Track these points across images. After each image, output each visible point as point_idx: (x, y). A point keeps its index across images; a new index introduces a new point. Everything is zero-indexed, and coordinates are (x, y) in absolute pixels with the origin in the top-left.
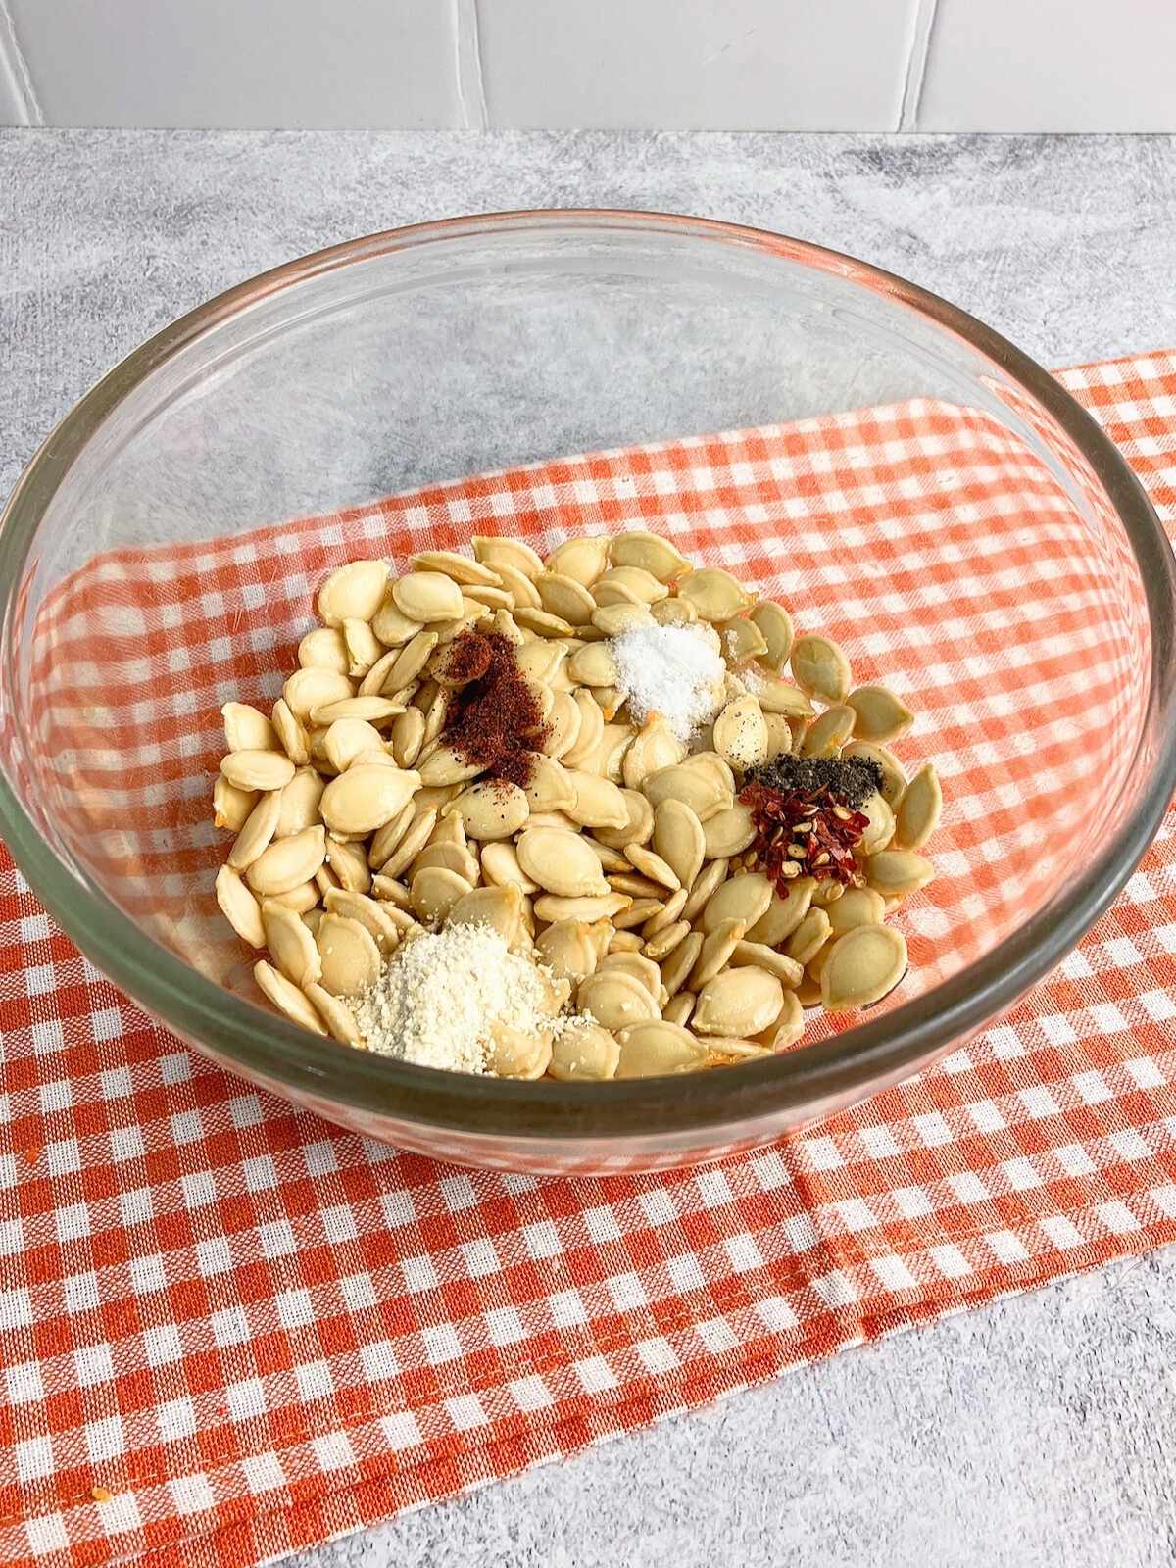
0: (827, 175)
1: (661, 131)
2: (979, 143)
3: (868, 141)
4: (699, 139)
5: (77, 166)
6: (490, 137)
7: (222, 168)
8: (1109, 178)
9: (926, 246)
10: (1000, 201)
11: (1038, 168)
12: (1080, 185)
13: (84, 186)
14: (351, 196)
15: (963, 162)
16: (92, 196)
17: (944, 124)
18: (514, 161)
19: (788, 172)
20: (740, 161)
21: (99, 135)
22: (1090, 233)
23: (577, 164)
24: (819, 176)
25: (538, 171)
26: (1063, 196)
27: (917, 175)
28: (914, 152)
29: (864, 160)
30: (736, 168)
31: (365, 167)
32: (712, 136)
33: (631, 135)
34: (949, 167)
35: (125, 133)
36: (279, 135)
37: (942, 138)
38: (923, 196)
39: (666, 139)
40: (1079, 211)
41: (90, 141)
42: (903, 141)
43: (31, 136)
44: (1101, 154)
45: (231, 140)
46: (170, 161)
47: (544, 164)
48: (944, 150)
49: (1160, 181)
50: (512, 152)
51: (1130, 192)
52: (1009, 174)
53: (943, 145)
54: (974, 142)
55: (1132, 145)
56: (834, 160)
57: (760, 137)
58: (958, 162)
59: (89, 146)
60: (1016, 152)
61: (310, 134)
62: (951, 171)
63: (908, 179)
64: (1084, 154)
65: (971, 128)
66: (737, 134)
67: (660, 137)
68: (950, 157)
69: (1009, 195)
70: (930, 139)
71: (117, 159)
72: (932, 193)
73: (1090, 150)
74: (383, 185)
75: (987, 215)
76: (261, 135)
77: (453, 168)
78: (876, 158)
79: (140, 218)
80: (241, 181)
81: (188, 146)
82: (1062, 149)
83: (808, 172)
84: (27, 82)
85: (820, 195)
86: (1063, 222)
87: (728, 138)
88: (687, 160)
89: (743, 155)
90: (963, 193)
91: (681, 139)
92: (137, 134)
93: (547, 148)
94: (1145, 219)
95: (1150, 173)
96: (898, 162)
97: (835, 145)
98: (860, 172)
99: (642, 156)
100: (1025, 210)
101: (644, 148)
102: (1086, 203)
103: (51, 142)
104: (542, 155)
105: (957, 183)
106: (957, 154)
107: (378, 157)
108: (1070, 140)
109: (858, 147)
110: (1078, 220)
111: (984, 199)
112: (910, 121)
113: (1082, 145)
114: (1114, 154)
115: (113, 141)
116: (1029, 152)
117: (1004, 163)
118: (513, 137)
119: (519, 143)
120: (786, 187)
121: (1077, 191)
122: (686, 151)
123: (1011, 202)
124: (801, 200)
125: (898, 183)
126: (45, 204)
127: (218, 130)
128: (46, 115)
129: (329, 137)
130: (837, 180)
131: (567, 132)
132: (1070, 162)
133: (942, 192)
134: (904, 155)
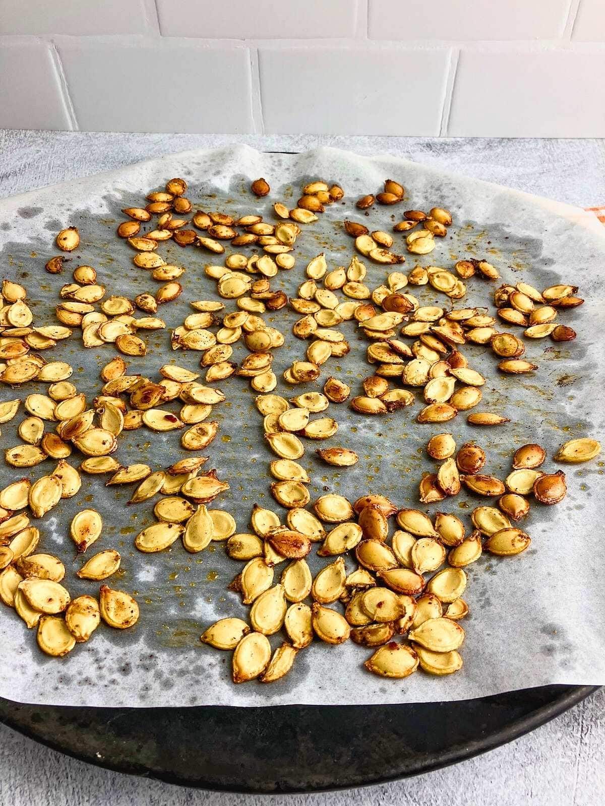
0: (407, 152)
1: (337, 135)
2: (474, 141)
3: (427, 140)
4: (353, 138)
5: (91, 145)
6: (265, 137)
7: (151, 146)
8: (530, 154)
10: (481, 162)
11: (499, 150)
12: (517, 156)
13: (94, 152)
15: (468, 148)
16: (96, 156)
17: (459, 133)
19: (391, 151)
20: (370, 147)
21: (101, 134)
22: (520, 174)
24: (404, 152)
26: (509, 160)
27: (447, 152)
28: (446, 144)
29: (424, 147)
30: (369, 149)
32: (359, 138)
33: (324, 137)
34: (461, 149)
35: (112, 134)
36: (176, 135)
37: (458, 139)
38: (449, 160)
39: (340, 138)
40: (515, 166)
41: (97, 136)
42: (442, 140)
43: (73, 134)
44: (527, 146)
45: (156, 137)
46: (130, 144)
48: (459, 144)
49: (552, 155)
50: (274, 142)
51: (539, 159)
52: (487, 152)
53: (458, 142)
54: (472, 141)
55: (541, 143)
56: (411, 146)
57: (380, 138)
58: (464, 148)
59: (97, 138)
60: (489, 145)
61: (189, 135)
62: (461, 151)
63: (442, 154)
64: (520, 146)
65: (470, 136)
66: (370, 137)
67: (337, 138)
68: (461, 146)
69: (486, 159)
70: (453, 139)
71: (109, 143)
72: (452, 159)
73: (522, 144)
75: (476, 167)
76: (169, 135)
78: (429, 146)
79: (116, 164)
81: (138, 139)
82: (510, 143)
84: (72, 110)
86: (509, 170)
87: (366, 138)
88: (348, 146)
89: (372, 144)
90: (466, 159)
91: (346, 138)
92: (117, 134)
93: (289, 141)
94: (545, 169)
95: (548, 152)
96: (438, 148)
97: (411, 141)
98: (422, 151)
99: (329, 144)
100: (492, 165)
102: (519, 163)
103: (81, 136)
105: (464, 155)
106: (464, 145)
108: (514, 140)
109: (422, 142)
110: (515, 170)
111: (475, 161)
112: (445, 131)
113: (519, 142)
114: (533, 145)
115: (107, 136)
116: (495, 144)
117: (485, 148)
118: (274, 137)
119: (277, 139)
121: (515, 159)
122: (348, 142)
123: (486, 162)
125: (439, 155)
126: (76, 158)
127: (150, 133)
128: (80, 126)
129: (197, 136)
130: (411, 154)
131: (298, 135)
132: (513, 148)
133: (456, 159)
134: (441, 145)
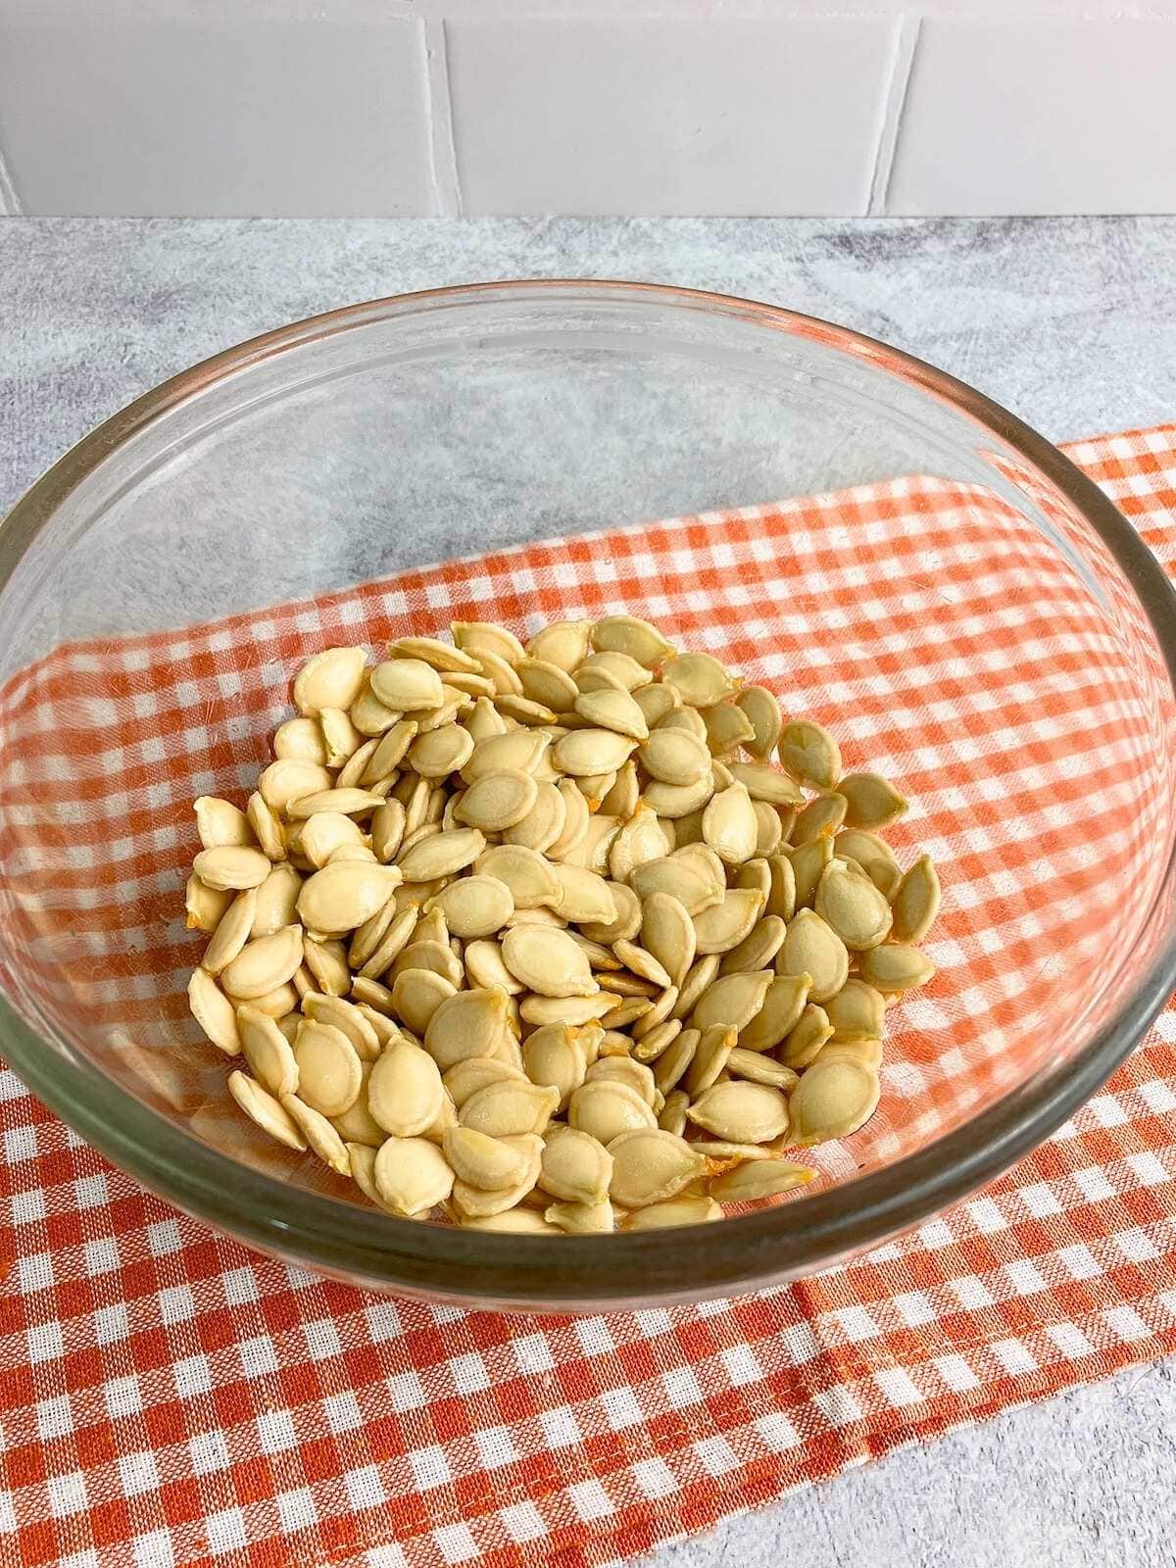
0: (797, 259)
1: (633, 217)
2: (948, 227)
3: (838, 226)
4: (670, 224)
5: (54, 255)
6: (464, 225)
7: (199, 256)
8: (1077, 260)
9: (898, 328)
10: (970, 284)
11: (1006, 251)
12: (1048, 267)
13: (61, 274)
14: (328, 282)
15: (933, 246)
16: (69, 284)
17: (912, 208)
18: (490, 246)
19: (759, 256)
20: (712, 246)
21: (75, 223)
22: (1060, 314)
23: (551, 249)
24: (790, 260)
25: (512, 256)
26: (1032, 278)
27: (888, 258)
28: (883, 236)
29: (834, 244)
30: (709, 253)
31: (341, 254)
32: (683, 223)
33: (602, 220)
34: (919, 250)
35: (102, 222)
36: (255, 222)
37: (911, 222)
38: (893, 280)
39: (639, 226)
40: (1048, 293)
41: (67, 229)
42: (873, 225)
43: (8, 225)
44: (1068, 237)
45: (207, 229)
46: (146, 249)
47: (518, 250)
48: (913, 234)
49: (1126, 261)
50: (486, 238)
51: (1098, 273)
52: (978, 257)
53: (912, 229)
54: (943, 225)
55: (1098, 228)
56: (805, 244)
57: (731, 223)
58: (927, 246)
59: (67, 234)
60: (983, 236)
61: (287, 222)
62: (920, 255)
63: (879, 263)
64: (1051, 237)
65: (938, 212)
66: (709, 219)
67: (633, 224)
68: (918, 241)
69: (980, 275)
70: (898, 224)
71: (95, 247)
72: (902, 276)
73: (1057, 233)
74: (359, 272)
75: (957, 297)
76: (238, 223)
77: (428, 254)
78: (846, 242)
79: (117, 306)
80: (218, 269)
81: (164, 235)
82: (1029, 232)
83: (779, 256)
84: (4, 170)
85: (793, 278)
86: (1032, 303)
87: (699, 224)
88: (660, 245)
89: (715, 240)
90: (933, 276)
91: (653, 225)
92: (115, 223)
93: (522, 234)
94: (1114, 300)
95: (1117, 254)
96: (868, 246)
97: (805, 230)
98: (831, 256)
99: (615, 241)
100: (995, 292)
101: (617, 234)
102: (1055, 284)
103: (28, 230)
104: (516, 241)
105: (927, 266)
106: (925, 238)
107: (354, 245)
108: (1037, 222)
109: (829, 232)
110: (1047, 302)
111: (955, 281)
112: (879, 206)
113: (1048, 228)
114: (1081, 235)
115: (90, 229)
116: (997, 235)
117: (973, 246)
118: (487, 224)
119: (494, 230)
120: (757, 271)
121: (1046, 273)
122: (658, 236)
123: (980, 284)
124: (773, 283)
125: (869, 267)
126: (22, 292)
127: (195, 218)
128: (23, 204)
129: (305, 225)
130: (808, 264)
131: (542, 219)
132: (1037, 245)
133: (912, 275)
134: (873, 239)
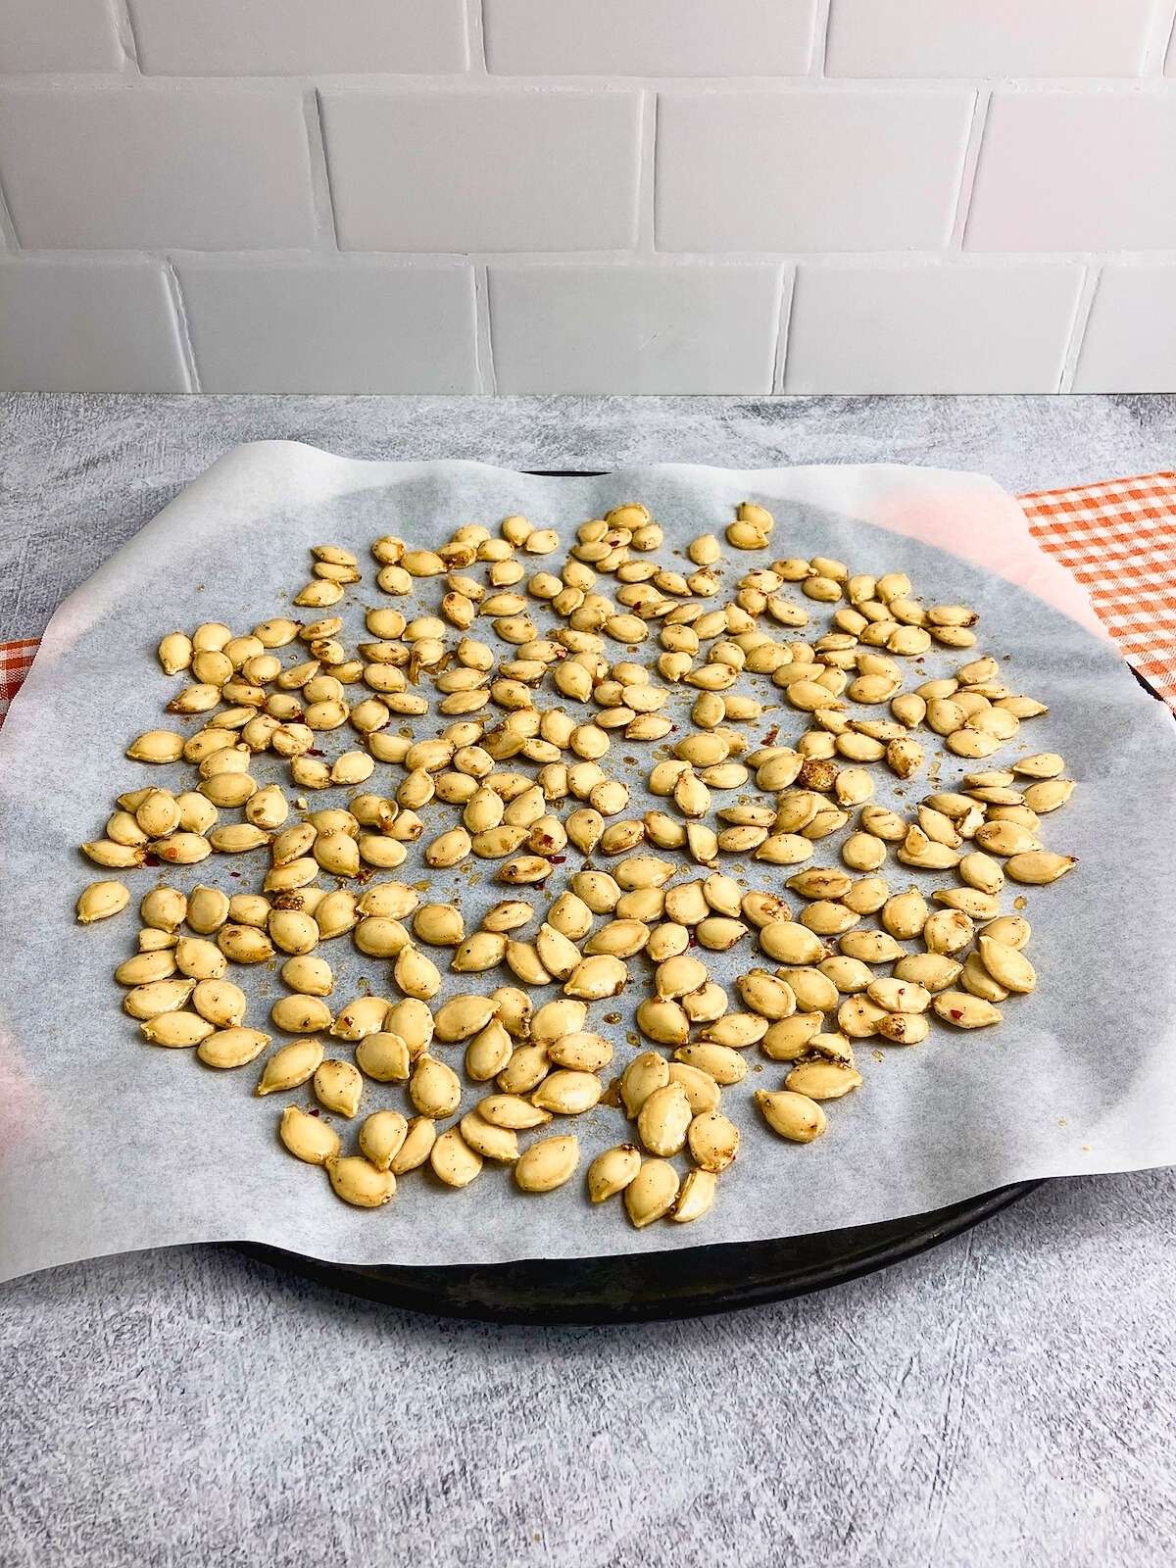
0: (722, 419)
1: (612, 396)
2: (827, 401)
3: (751, 400)
4: (638, 399)
5: (223, 415)
6: (497, 399)
8: (914, 419)
9: (787, 456)
10: (838, 432)
11: (866, 413)
12: (893, 423)
13: (228, 425)
14: (405, 430)
15: (816, 411)
16: (233, 431)
17: (803, 387)
18: (514, 411)
19: (696, 417)
20: (665, 412)
21: (237, 398)
22: (898, 448)
23: (555, 413)
24: (717, 419)
25: (529, 417)
26: (882, 429)
27: (784, 418)
28: (782, 406)
29: (748, 410)
30: (663, 415)
31: (414, 415)
32: (645, 399)
33: (592, 398)
34: (806, 413)
35: (254, 397)
36: (357, 397)
37: (802, 398)
38: (787, 429)
39: (616, 400)
40: (891, 437)
41: (231, 401)
42: (776, 400)
43: (192, 399)
44: (909, 406)
45: (325, 400)
46: (284, 411)
47: (533, 413)
48: (802, 405)
49: (948, 421)
50: (512, 407)
51: (927, 426)
52: (847, 417)
53: (802, 402)
54: (823, 400)
55: (930, 402)
56: (728, 410)
57: (679, 398)
58: (812, 411)
59: (231, 403)
60: (851, 406)
61: (378, 397)
62: (807, 416)
63: (777, 421)
64: (897, 406)
65: (821, 392)
66: (663, 396)
67: (612, 399)
68: (806, 409)
69: (846, 427)
70: (793, 399)
71: (249, 411)
72: (792, 428)
73: (902, 404)
74: (426, 425)
75: (829, 439)
76: (345, 397)
77: (473, 415)
78: (756, 409)
80: (332, 422)
81: (296, 404)
82: (883, 403)
83: (710, 417)
84: (193, 363)
85: (718, 429)
86: (880, 443)
87: (657, 399)
88: (629, 411)
89: (667, 408)
90: (814, 427)
91: (625, 399)
92: (263, 397)
93: (536, 405)
94: (936, 441)
95: (941, 416)
96: (771, 412)
97: (728, 403)
98: (745, 417)
99: (599, 409)
100: (855, 437)
101: (600, 405)
102: (896, 433)
103: (204, 401)
104: (532, 408)
105: (810, 422)
106: (811, 407)
107: (423, 409)
108: (888, 398)
109: (744, 404)
110: (890, 442)
111: (828, 431)
112: (779, 389)
113: (896, 401)
114: (917, 406)
115: (246, 401)
116: (860, 405)
117: (842, 412)
118: (513, 399)
119: (517, 402)
120: (694, 425)
121: (890, 427)
122: (628, 406)
123: (845, 432)
124: (704, 432)
125: (771, 422)
126: (202, 434)
127: (316, 394)
128: (202, 386)
129: (389, 399)
130: (729, 421)
131: (550, 396)
132: (887, 411)
133: (799, 428)
134: (775, 407)
